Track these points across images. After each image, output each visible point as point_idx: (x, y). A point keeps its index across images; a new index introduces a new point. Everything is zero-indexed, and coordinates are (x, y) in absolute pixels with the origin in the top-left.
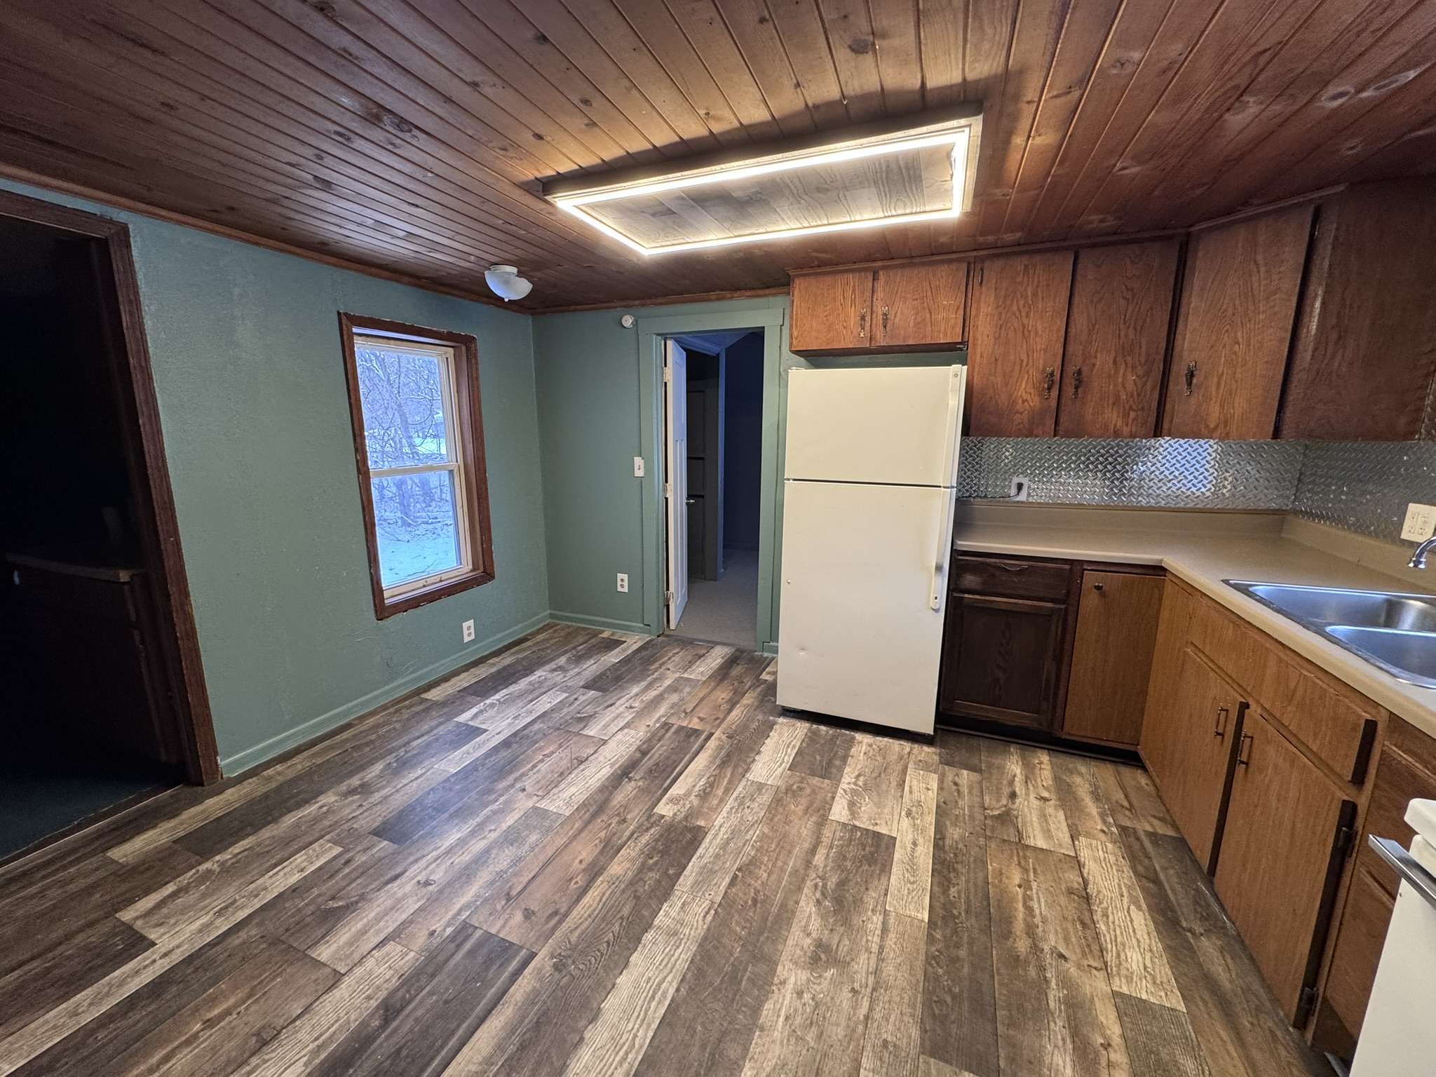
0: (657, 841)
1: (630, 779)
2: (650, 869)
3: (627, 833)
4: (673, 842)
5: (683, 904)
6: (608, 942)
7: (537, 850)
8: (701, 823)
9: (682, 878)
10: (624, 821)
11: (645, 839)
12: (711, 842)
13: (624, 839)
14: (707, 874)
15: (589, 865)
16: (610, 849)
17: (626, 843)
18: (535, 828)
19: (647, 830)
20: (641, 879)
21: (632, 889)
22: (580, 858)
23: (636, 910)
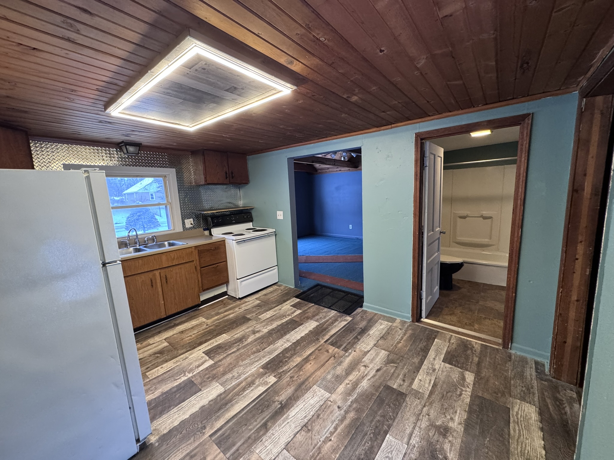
0: (281, 366)
1: (281, 403)
2: (288, 357)
3: (291, 371)
4: (276, 365)
5: (282, 346)
6: (305, 341)
7: (327, 371)
8: (261, 370)
9: (279, 352)
10: (291, 378)
11: (285, 368)
12: (263, 362)
13: (293, 370)
14: (270, 353)
15: (308, 362)
16: (300, 367)
17: (293, 368)
18: (329, 382)
19: (284, 371)
20: (291, 355)
21: (295, 352)
22: (311, 365)
23: (296, 347)
